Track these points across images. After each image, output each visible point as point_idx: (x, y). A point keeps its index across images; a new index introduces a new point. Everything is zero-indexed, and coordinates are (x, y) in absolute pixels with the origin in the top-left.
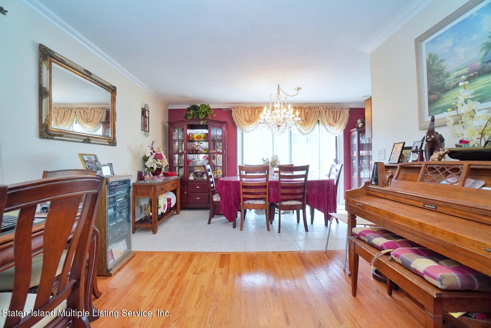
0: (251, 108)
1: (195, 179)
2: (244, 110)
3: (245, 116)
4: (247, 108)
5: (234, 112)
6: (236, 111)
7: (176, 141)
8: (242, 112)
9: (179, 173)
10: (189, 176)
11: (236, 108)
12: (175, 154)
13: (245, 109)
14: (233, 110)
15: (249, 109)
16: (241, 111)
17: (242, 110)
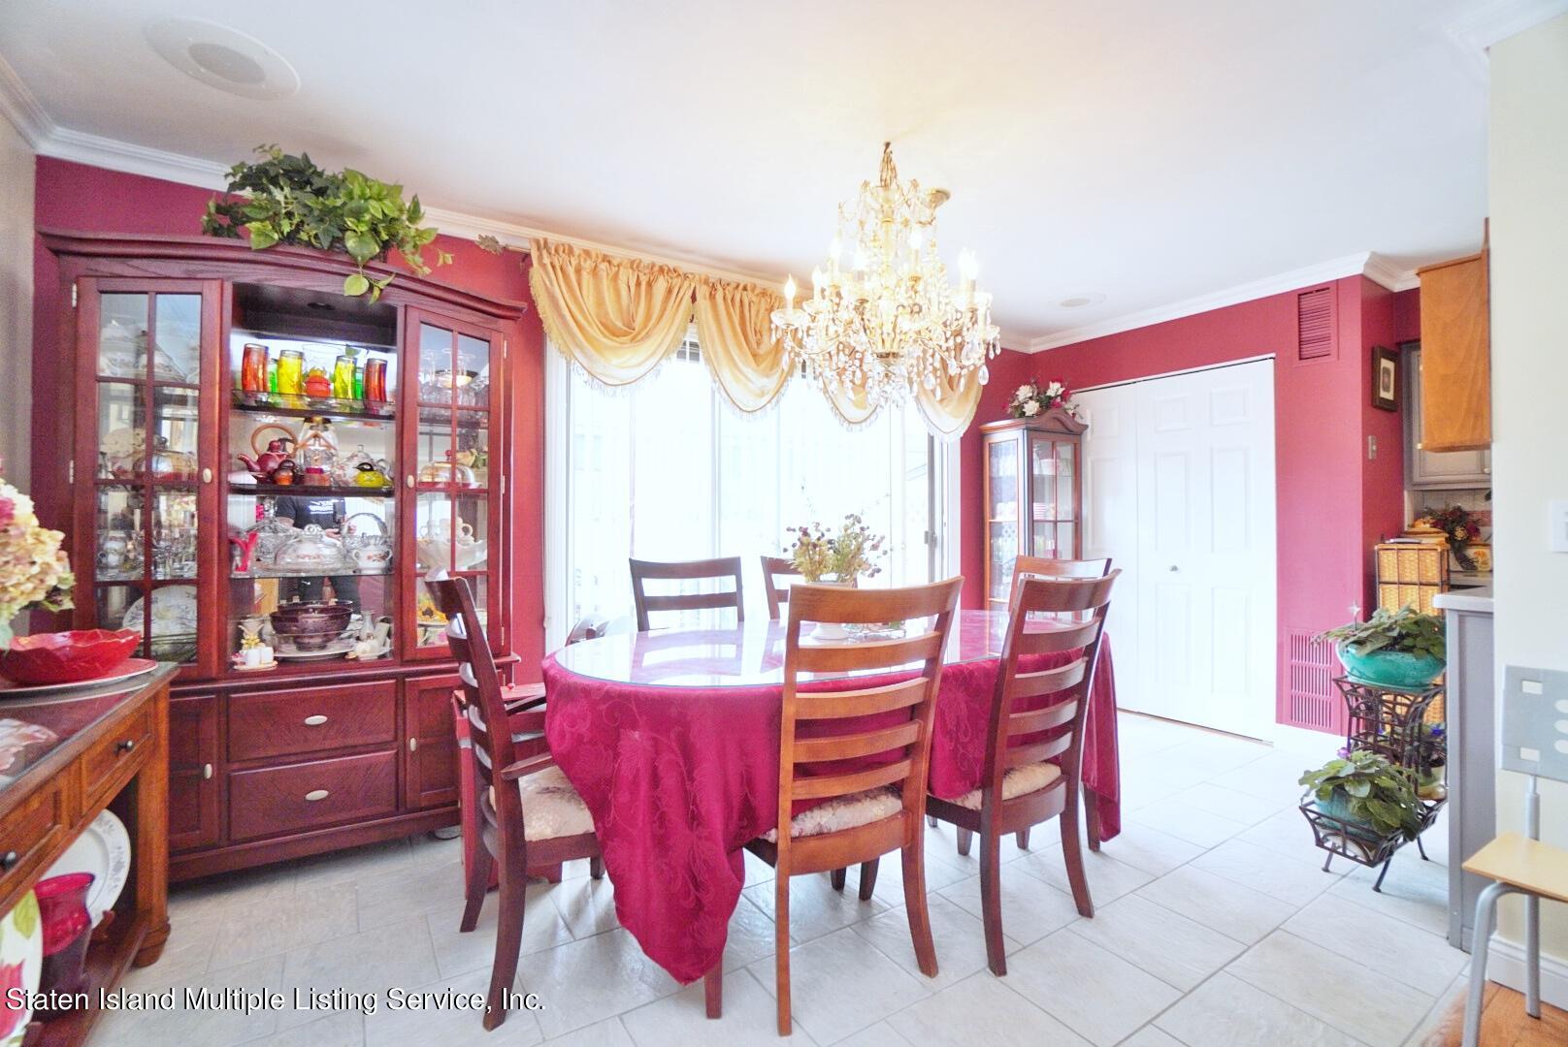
0: (634, 265)
1: (282, 662)
2: (595, 271)
3: (600, 303)
4: (615, 262)
5: (544, 266)
6: (553, 267)
7: (115, 387)
8: (584, 274)
9: (155, 630)
10: (239, 647)
11: (556, 251)
12: (112, 484)
13: (604, 266)
14: (540, 257)
15: (621, 268)
16: (578, 271)
17: (588, 265)
